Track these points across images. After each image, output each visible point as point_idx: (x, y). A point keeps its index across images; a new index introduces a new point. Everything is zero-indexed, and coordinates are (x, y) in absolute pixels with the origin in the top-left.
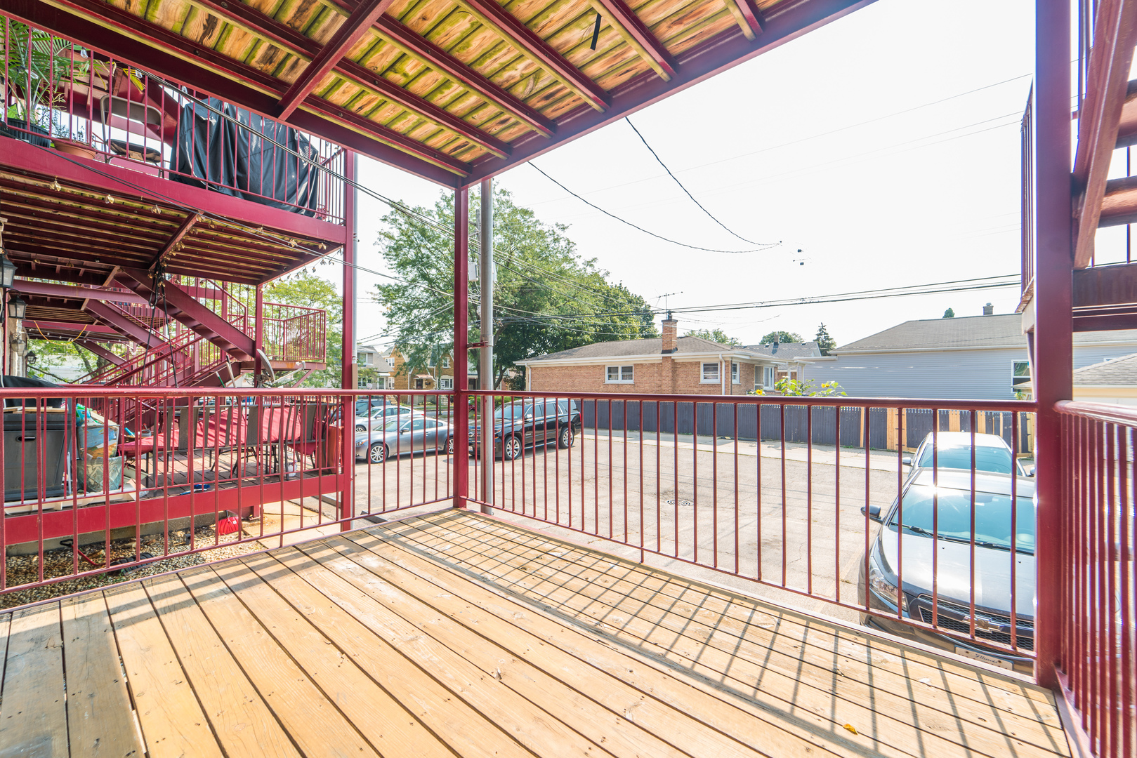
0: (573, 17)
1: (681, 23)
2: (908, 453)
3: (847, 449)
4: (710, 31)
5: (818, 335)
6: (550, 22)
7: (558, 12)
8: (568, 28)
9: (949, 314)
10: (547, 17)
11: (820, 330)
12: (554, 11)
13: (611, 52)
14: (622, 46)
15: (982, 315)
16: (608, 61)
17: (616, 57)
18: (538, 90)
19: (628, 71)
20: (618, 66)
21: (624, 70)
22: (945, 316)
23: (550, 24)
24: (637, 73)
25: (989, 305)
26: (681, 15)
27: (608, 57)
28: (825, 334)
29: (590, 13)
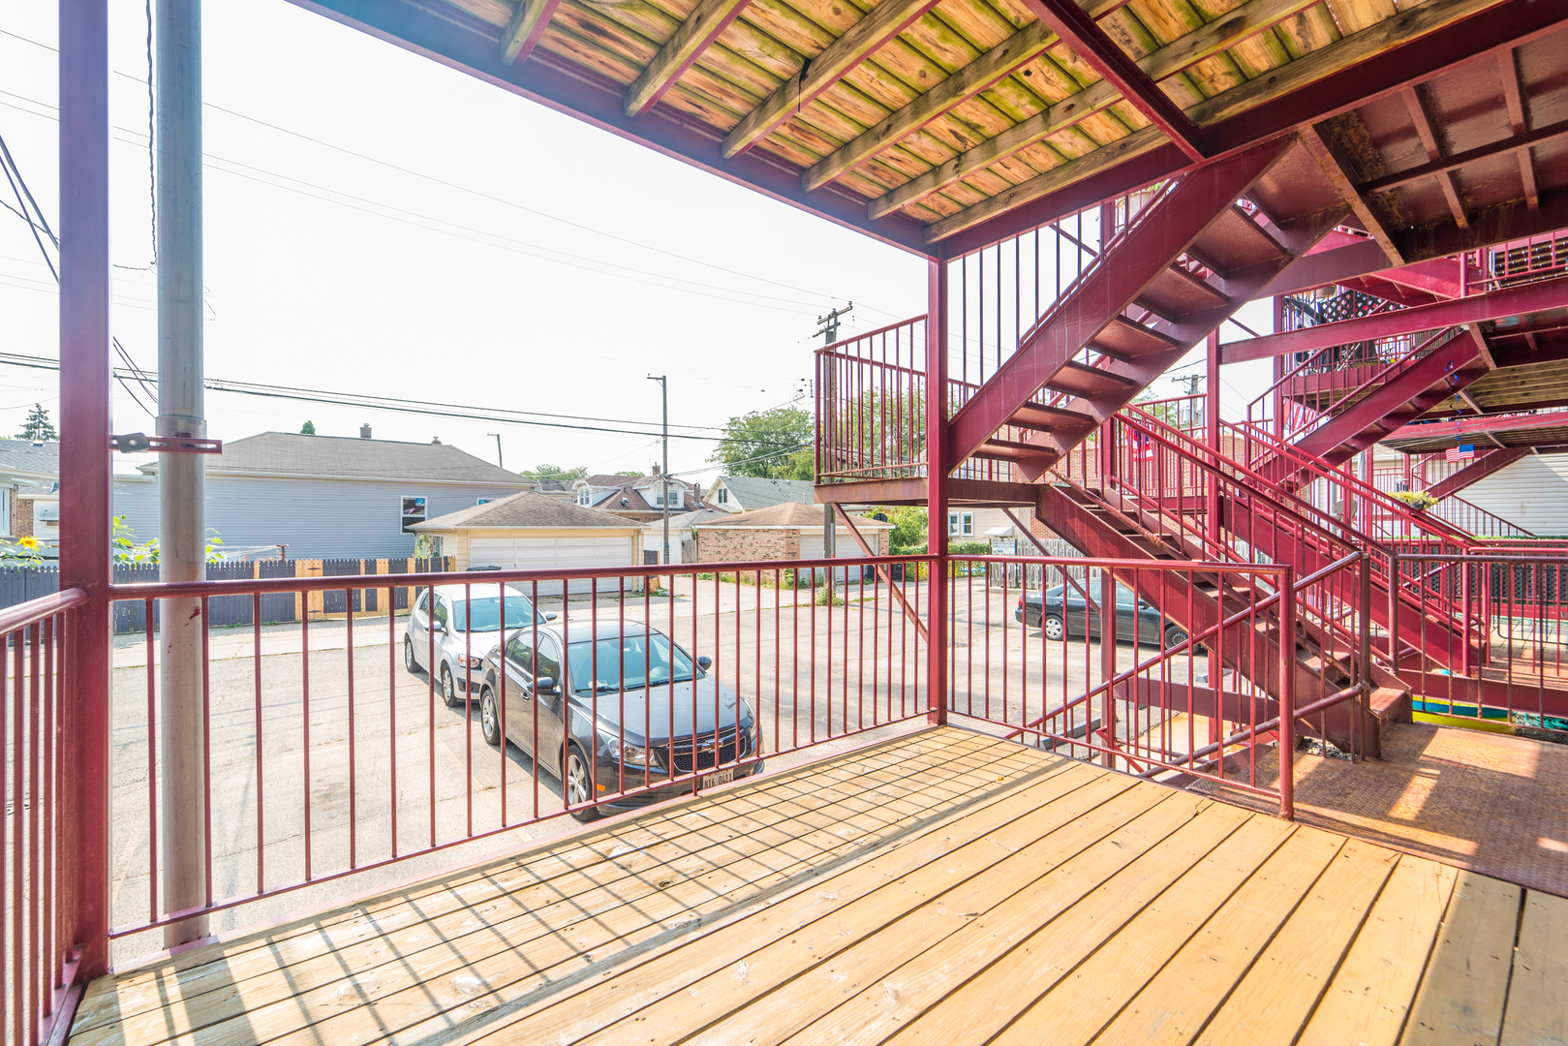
0: (778, 36)
1: (792, 130)
2: (326, 621)
3: (232, 630)
4: (789, 153)
5: (29, 427)
6: (763, 11)
7: (784, 19)
8: (756, 33)
9: (308, 429)
10: (771, 7)
11: (34, 418)
12: (783, 14)
13: (728, 85)
14: (742, 92)
15: (359, 437)
16: (711, 86)
17: (722, 91)
18: (603, 12)
19: (700, 107)
20: (705, 95)
21: (700, 102)
22: (304, 431)
23: (760, 12)
24: (702, 116)
25: (366, 426)
26: (803, 127)
27: (719, 84)
28: (45, 426)
29: (789, 52)
